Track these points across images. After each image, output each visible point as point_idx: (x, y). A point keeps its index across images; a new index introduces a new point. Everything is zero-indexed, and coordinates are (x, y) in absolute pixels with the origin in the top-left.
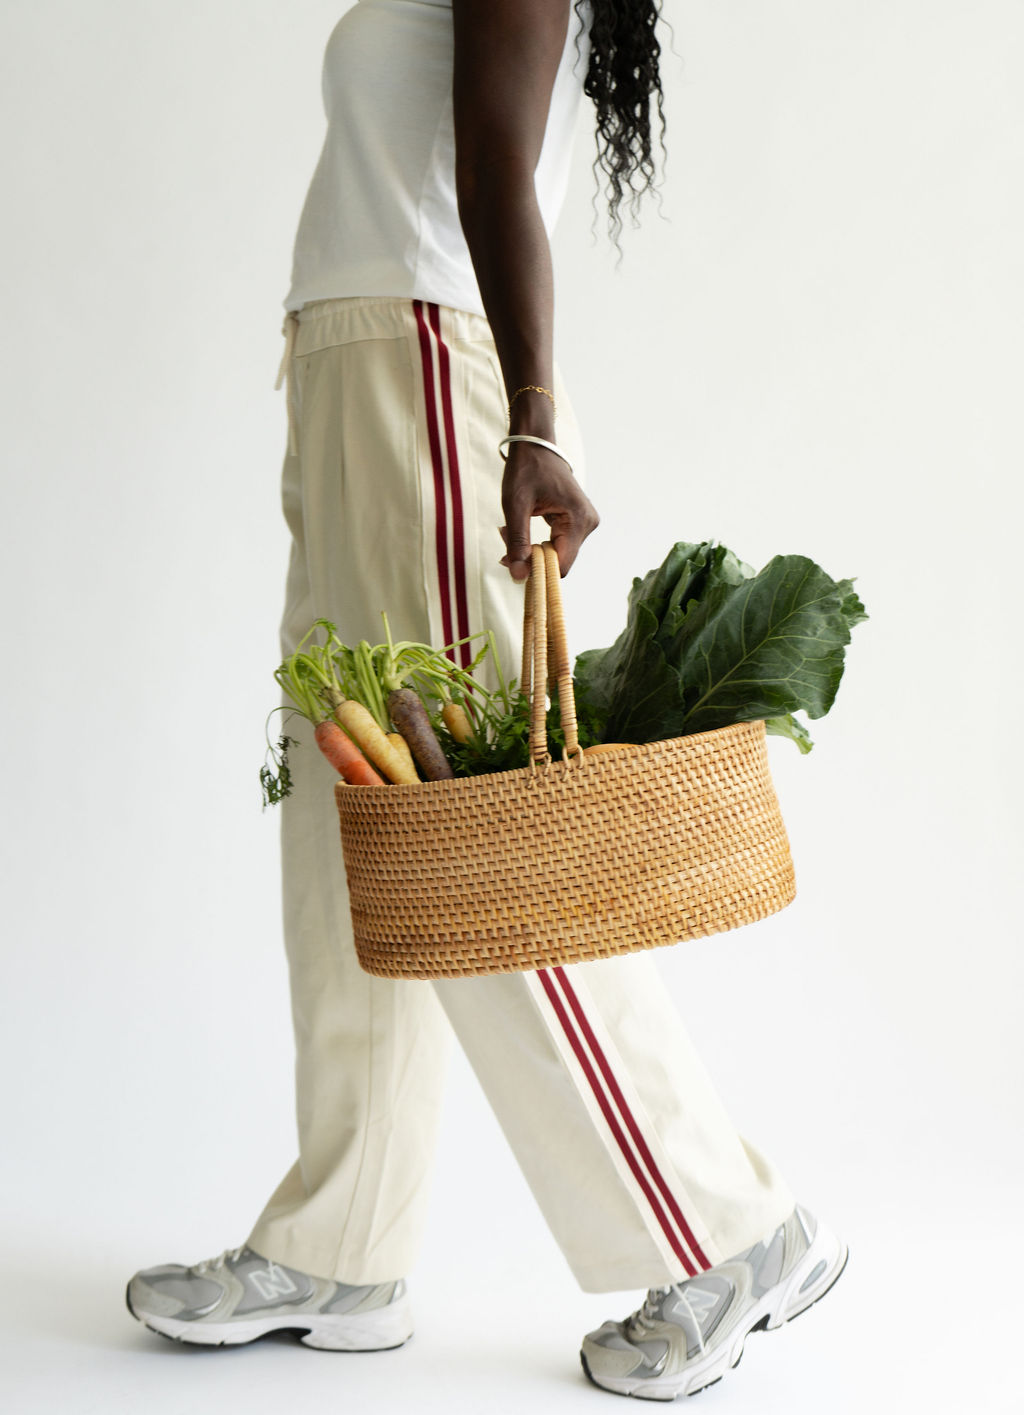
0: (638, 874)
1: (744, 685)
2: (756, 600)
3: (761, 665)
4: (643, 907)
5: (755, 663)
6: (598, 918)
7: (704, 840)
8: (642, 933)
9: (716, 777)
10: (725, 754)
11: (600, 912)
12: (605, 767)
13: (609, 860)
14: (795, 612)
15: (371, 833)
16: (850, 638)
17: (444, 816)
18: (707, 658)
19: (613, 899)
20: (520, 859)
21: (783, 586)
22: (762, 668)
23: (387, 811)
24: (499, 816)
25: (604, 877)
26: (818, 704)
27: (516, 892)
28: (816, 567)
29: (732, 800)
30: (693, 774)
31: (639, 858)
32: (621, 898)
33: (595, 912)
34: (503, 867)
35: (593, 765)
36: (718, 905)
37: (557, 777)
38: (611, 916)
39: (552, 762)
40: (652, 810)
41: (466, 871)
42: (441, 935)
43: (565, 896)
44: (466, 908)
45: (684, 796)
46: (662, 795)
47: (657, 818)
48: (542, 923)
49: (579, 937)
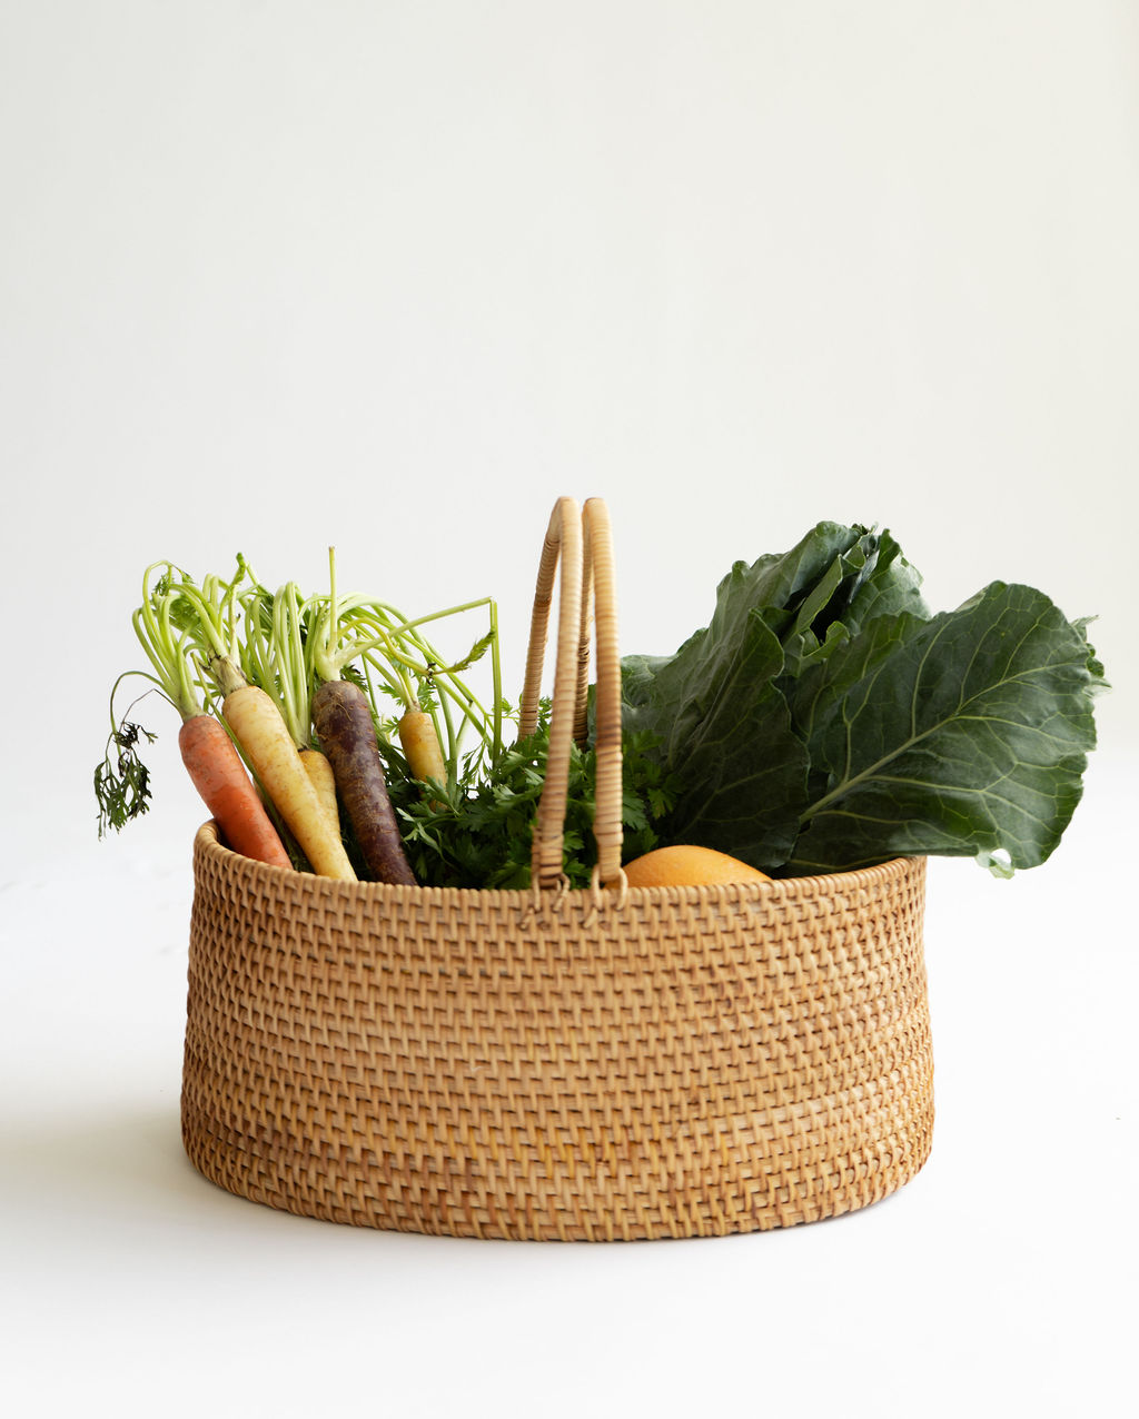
0: (684, 1107)
1: (910, 788)
2: (947, 646)
3: (941, 759)
4: (682, 1163)
5: (934, 754)
6: (602, 1172)
7: (804, 1060)
8: (672, 1208)
9: (843, 953)
10: (863, 913)
11: (608, 1162)
12: (660, 914)
13: (638, 1076)
14: (1010, 680)
15: (239, 939)
16: (1094, 740)
17: (367, 945)
18: (849, 727)
19: (634, 1143)
20: (486, 1046)
21: (995, 632)
22: (942, 766)
23: (272, 910)
24: (461, 966)
25: (623, 1102)
26: (1029, 843)
27: (468, 1102)
28: (1056, 611)
29: (862, 994)
30: (806, 944)
31: (689, 1079)
32: (646, 1143)
33: (600, 1160)
34: (451, 1055)
35: (640, 907)
36: (809, 1174)
37: (575, 918)
38: (624, 1170)
39: (570, 889)
40: (728, 999)
41: (387, 1048)
42: (325, 1145)
43: (552, 1123)
44: (375, 1109)
45: (785, 983)
46: (748, 975)
47: (734, 1014)
48: (503, 1163)
49: (562, 1196)
